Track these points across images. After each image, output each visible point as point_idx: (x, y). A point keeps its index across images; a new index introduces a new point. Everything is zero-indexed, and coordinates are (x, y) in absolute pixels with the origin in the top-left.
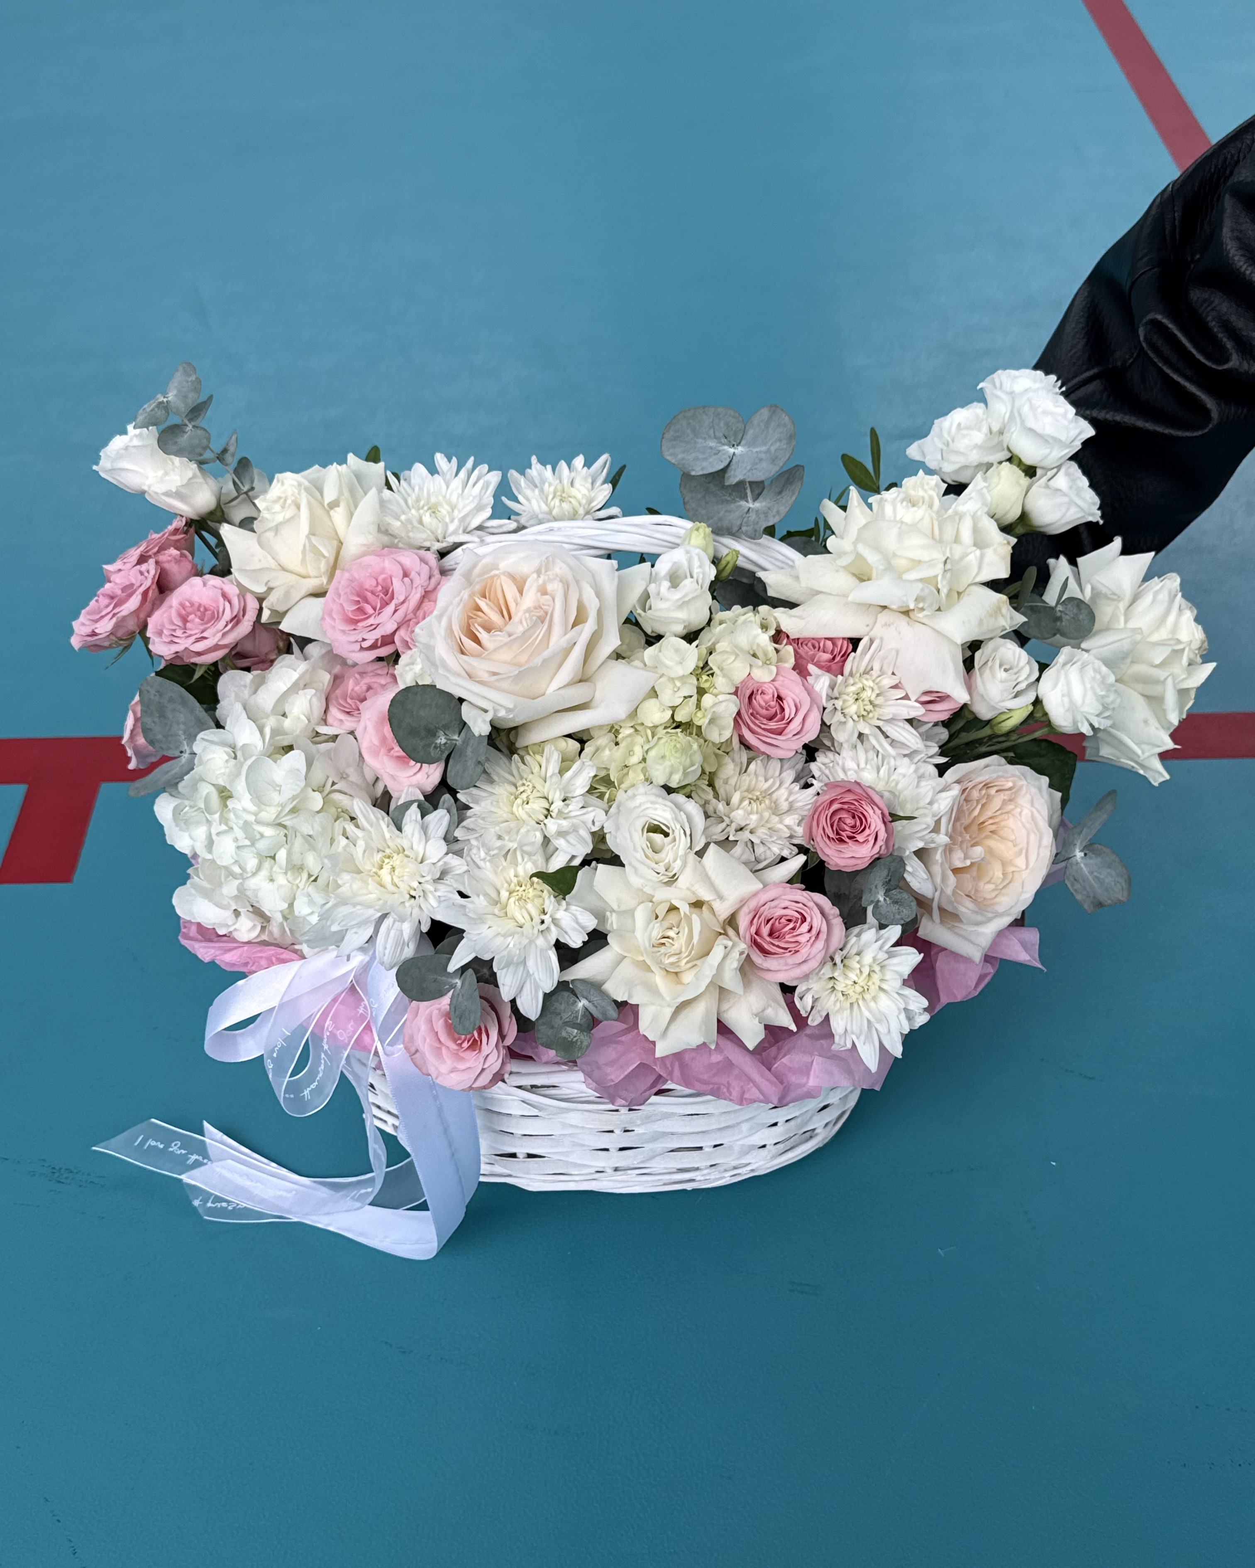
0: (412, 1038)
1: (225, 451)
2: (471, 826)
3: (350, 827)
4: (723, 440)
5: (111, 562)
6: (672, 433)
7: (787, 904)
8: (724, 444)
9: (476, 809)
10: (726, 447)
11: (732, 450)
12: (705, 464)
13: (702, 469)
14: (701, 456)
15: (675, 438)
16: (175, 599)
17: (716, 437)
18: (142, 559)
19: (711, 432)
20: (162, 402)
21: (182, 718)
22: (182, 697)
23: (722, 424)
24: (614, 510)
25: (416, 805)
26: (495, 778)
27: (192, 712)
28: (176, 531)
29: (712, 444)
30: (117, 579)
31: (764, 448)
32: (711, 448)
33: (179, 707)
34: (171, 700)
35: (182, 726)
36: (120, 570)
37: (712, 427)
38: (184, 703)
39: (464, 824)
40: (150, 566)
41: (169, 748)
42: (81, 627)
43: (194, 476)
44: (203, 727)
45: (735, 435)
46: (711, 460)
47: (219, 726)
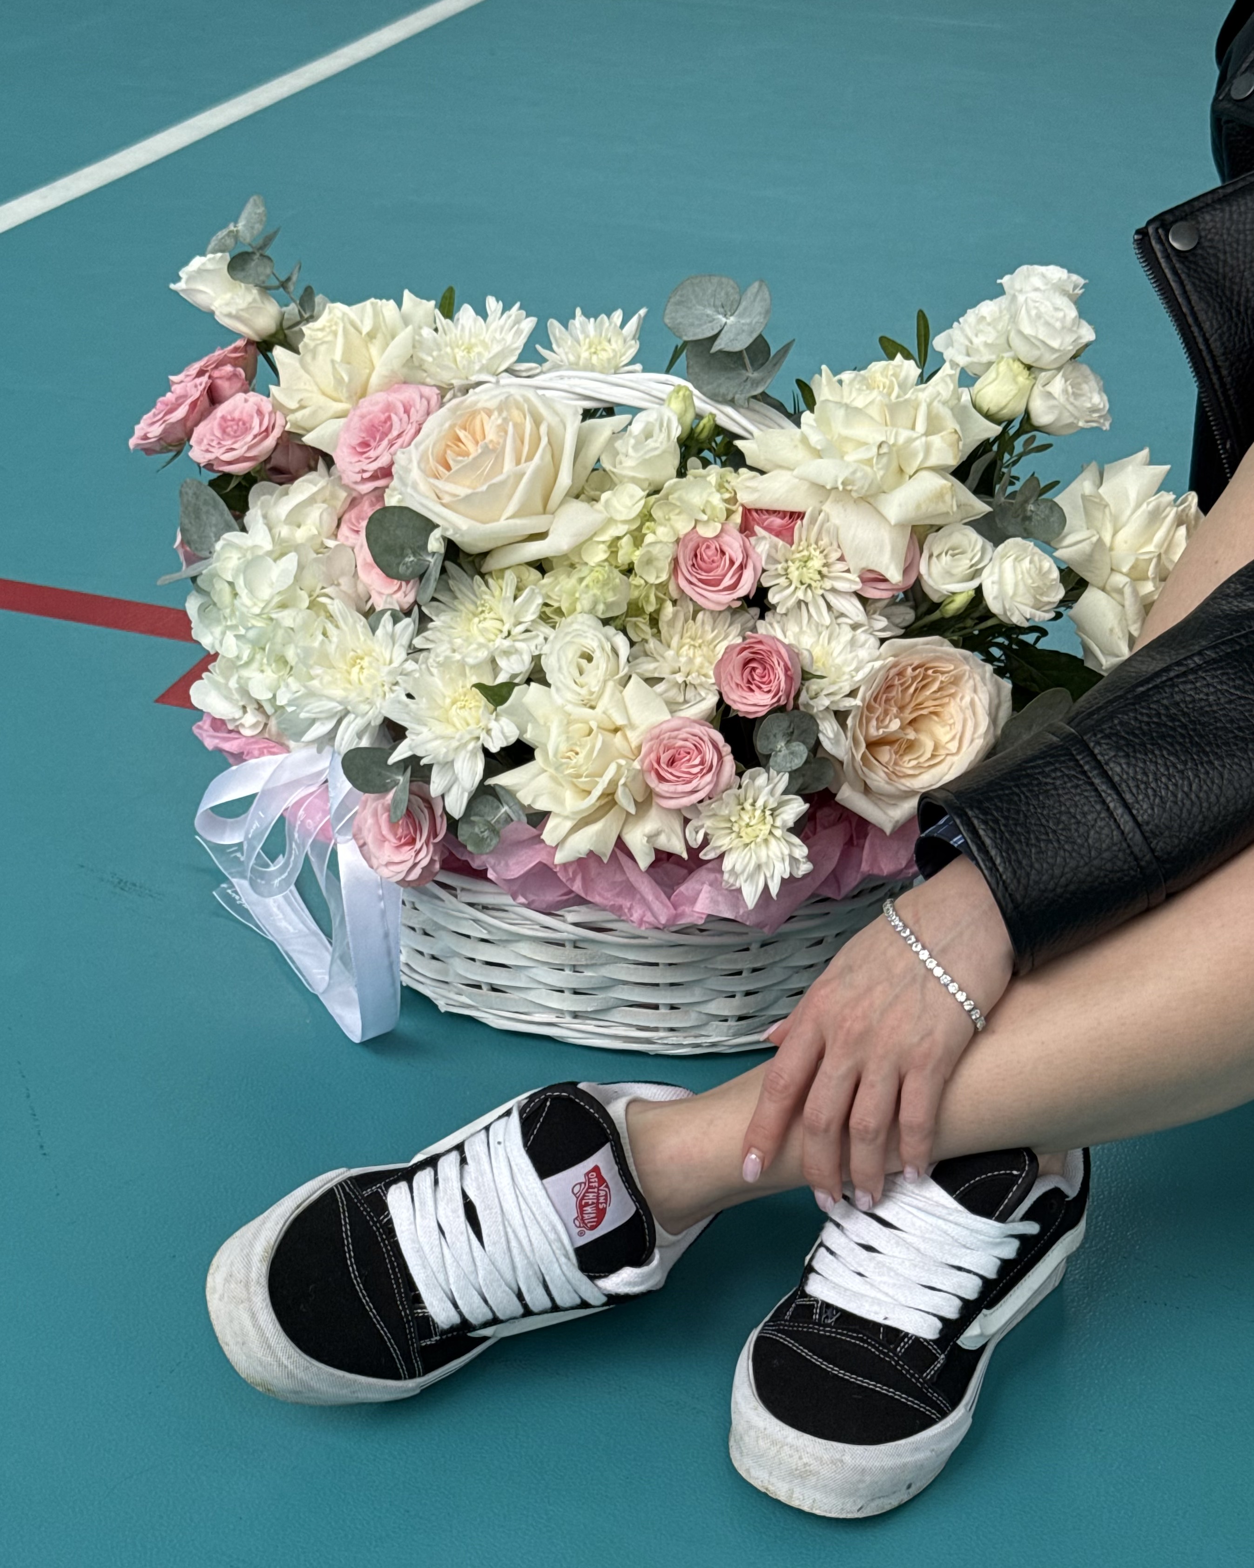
0: (360, 830)
1: (289, 279)
2: (431, 638)
3: (330, 627)
4: (721, 310)
5: (176, 373)
6: (678, 297)
7: (685, 736)
8: (719, 313)
9: (437, 622)
10: (720, 317)
11: (724, 320)
12: (698, 330)
13: (694, 335)
14: (697, 322)
15: (679, 303)
16: (222, 410)
17: (714, 306)
18: (201, 373)
19: (712, 300)
20: (232, 231)
21: (214, 520)
22: (215, 501)
23: (723, 294)
24: (638, 367)
25: (389, 613)
26: (459, 595)
27: (222, 515)
28: (236, 350)
29: (709, 312)
30: (178, 389)
31: (748, 321)
32: (708, 316)
33: (212, 511)
34: (206, 503)
35: (214, 529)
36: (182, 382)
37: (714, 295)
38: (215, 506)
39: (425, 634)
40: (204, 379)
41: (202, 550)
42: (140, 429)
43: (254, 300)
44: (229, 528)
45: (732, 305)
46: (704, 327)
47: (244, 529)
